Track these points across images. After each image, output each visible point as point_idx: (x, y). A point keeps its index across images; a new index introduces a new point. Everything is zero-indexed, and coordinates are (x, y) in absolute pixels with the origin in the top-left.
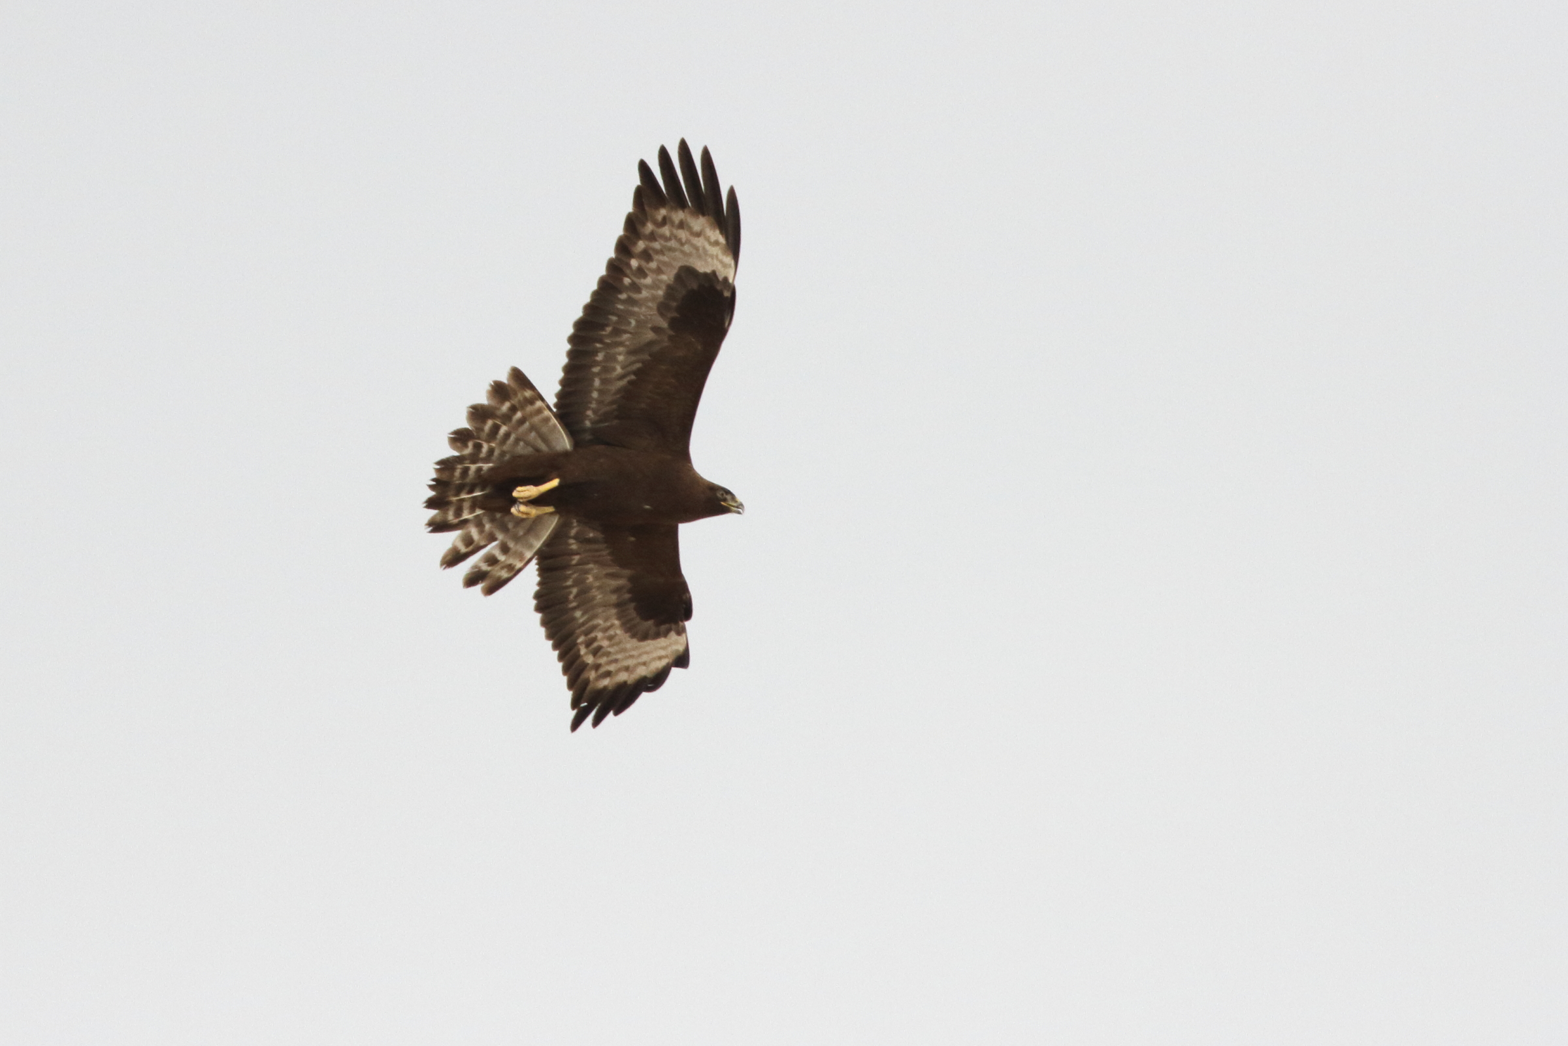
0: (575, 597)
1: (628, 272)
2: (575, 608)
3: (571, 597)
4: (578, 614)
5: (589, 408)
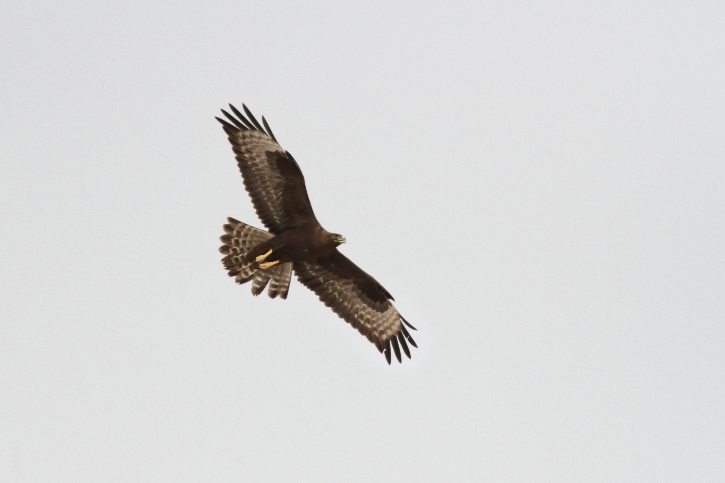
0: (339, 296)
1: (247, 160)
2: (343, 302)
3: (337, 296)
4: (346, 304)
5: (274, 215)
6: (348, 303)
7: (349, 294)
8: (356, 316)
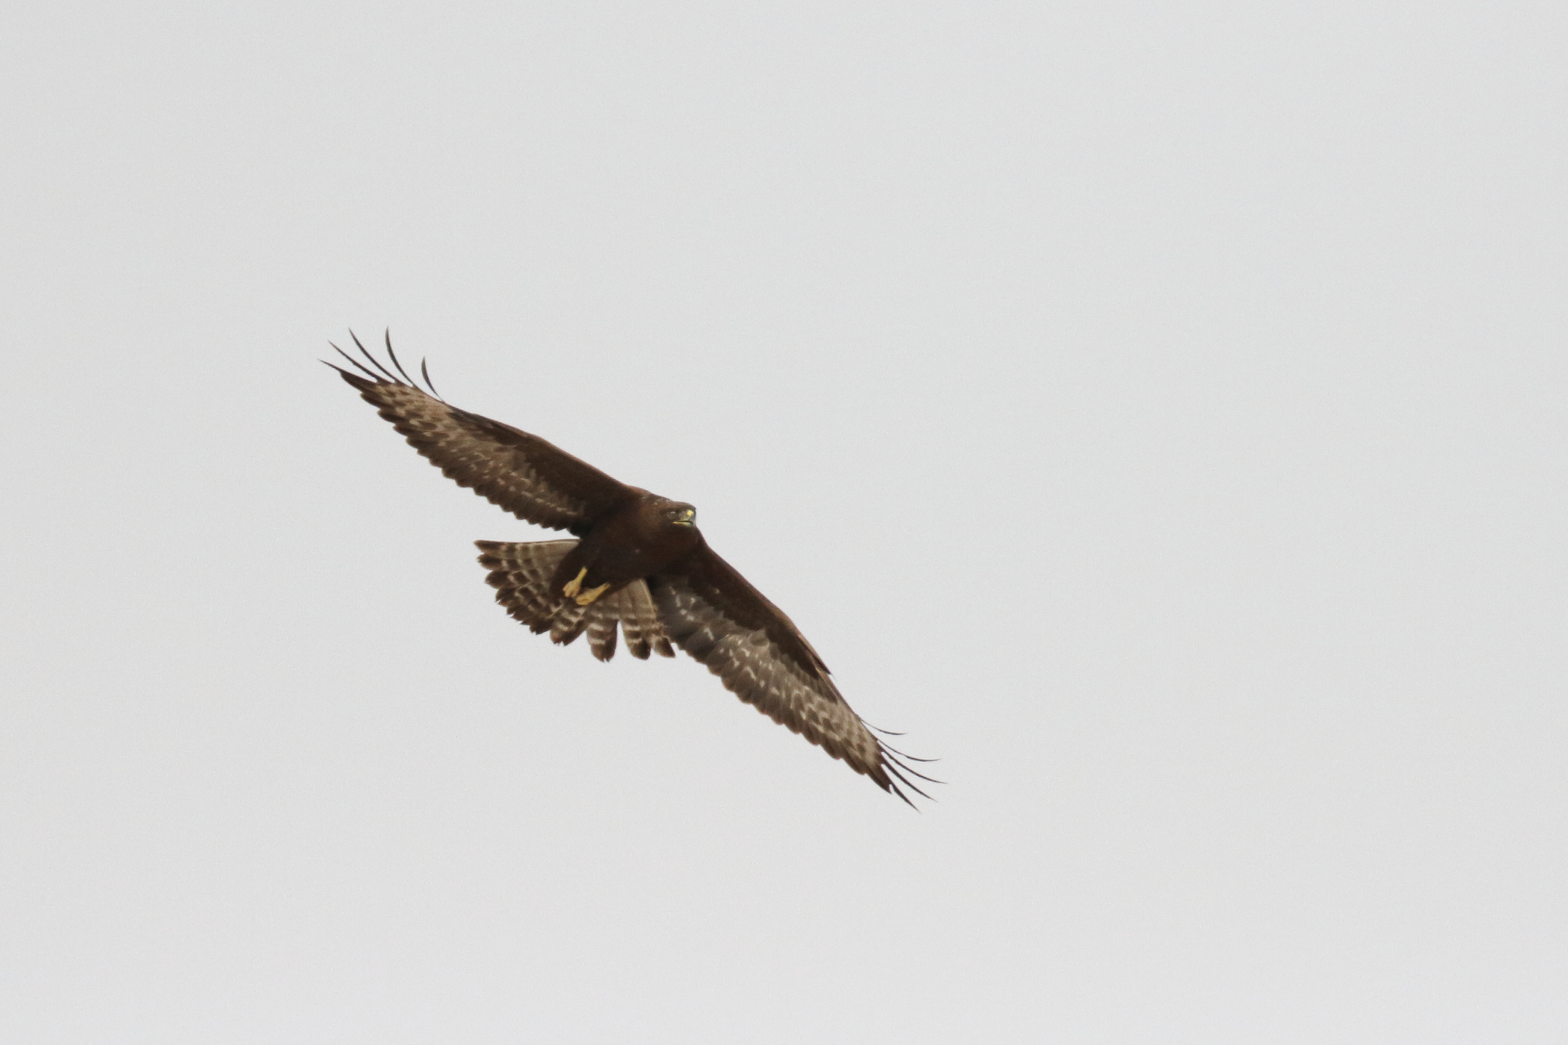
2: (767, 686)
6: (779, 688)
7: (770, 667)
8: (804, 716)
